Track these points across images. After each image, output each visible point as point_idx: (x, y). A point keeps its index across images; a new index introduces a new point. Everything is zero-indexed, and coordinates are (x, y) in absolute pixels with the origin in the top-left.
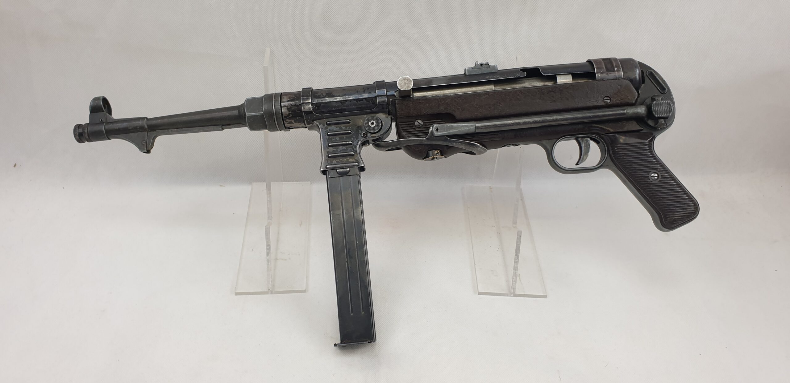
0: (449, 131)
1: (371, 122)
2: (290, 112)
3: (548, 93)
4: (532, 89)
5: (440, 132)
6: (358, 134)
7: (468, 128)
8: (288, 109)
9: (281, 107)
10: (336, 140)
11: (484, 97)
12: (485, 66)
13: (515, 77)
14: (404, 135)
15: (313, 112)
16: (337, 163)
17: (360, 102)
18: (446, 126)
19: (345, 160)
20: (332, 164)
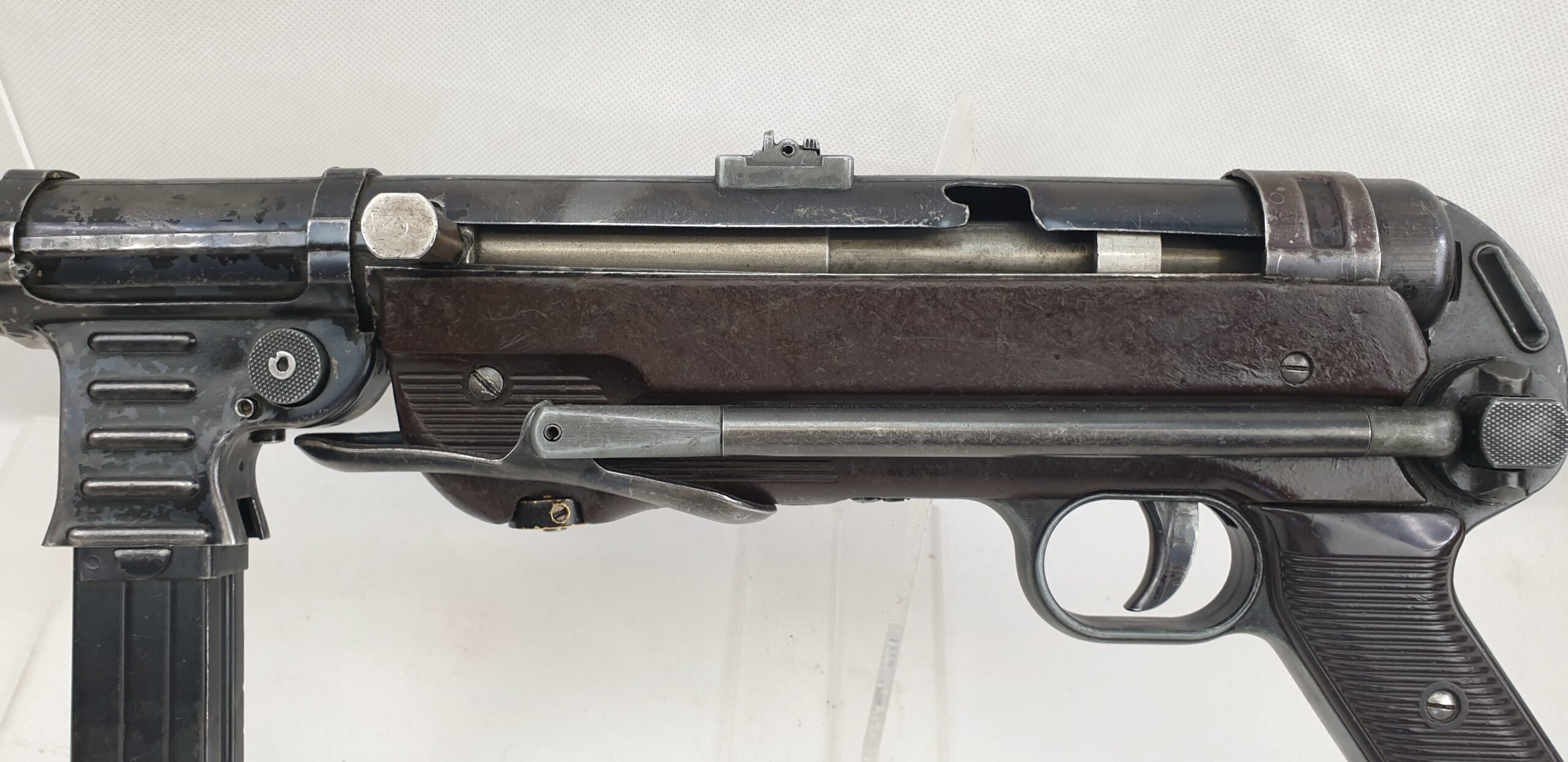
0: (605, 442)
1: (275, 356)
3: (1048, 315)
4: (982, 291)
5: (566, 445)
6: (223, 404)
7: (688, 440)
10: (126, 418)
11: (773, 305)
12: (800, 157)
13: (921, 225)
14: (422, 425)
15: (27, 293)
16: (119, 522)
17: (234, 263)
18: (592, 418)
19: (155, 510)
20: (97, 523)
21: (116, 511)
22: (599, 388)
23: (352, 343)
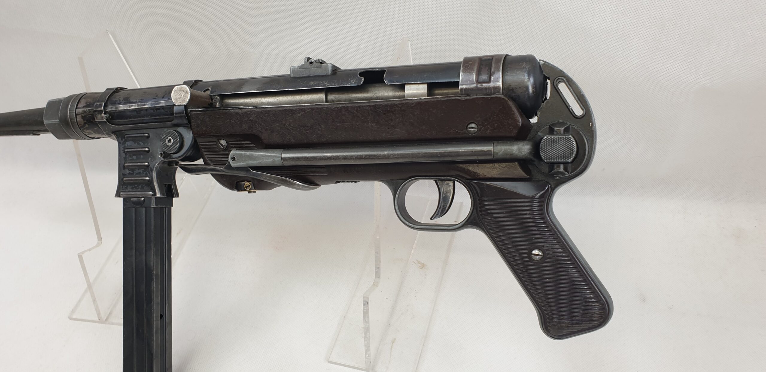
0: (248, 161)
1: (167, 139)
2: (85, 122)
3: (384, 114)
4: (363, 107)
5: (238, 162)
6: (157, 154)
7: (271, 160)
8: (83, 118)
9: (76, 115)
10: (133, 159)
11: (299, 115)
12: (315, 65)
13: (348, 85)
14: (207, 159)
15: (108, 123)
16: (132, 190)
17: (156, 111)
18: (245, 154)
19: (140, 186)
20: (127, 190)
21: (131, 187)
22: (254, 145)
23: (189, 134)
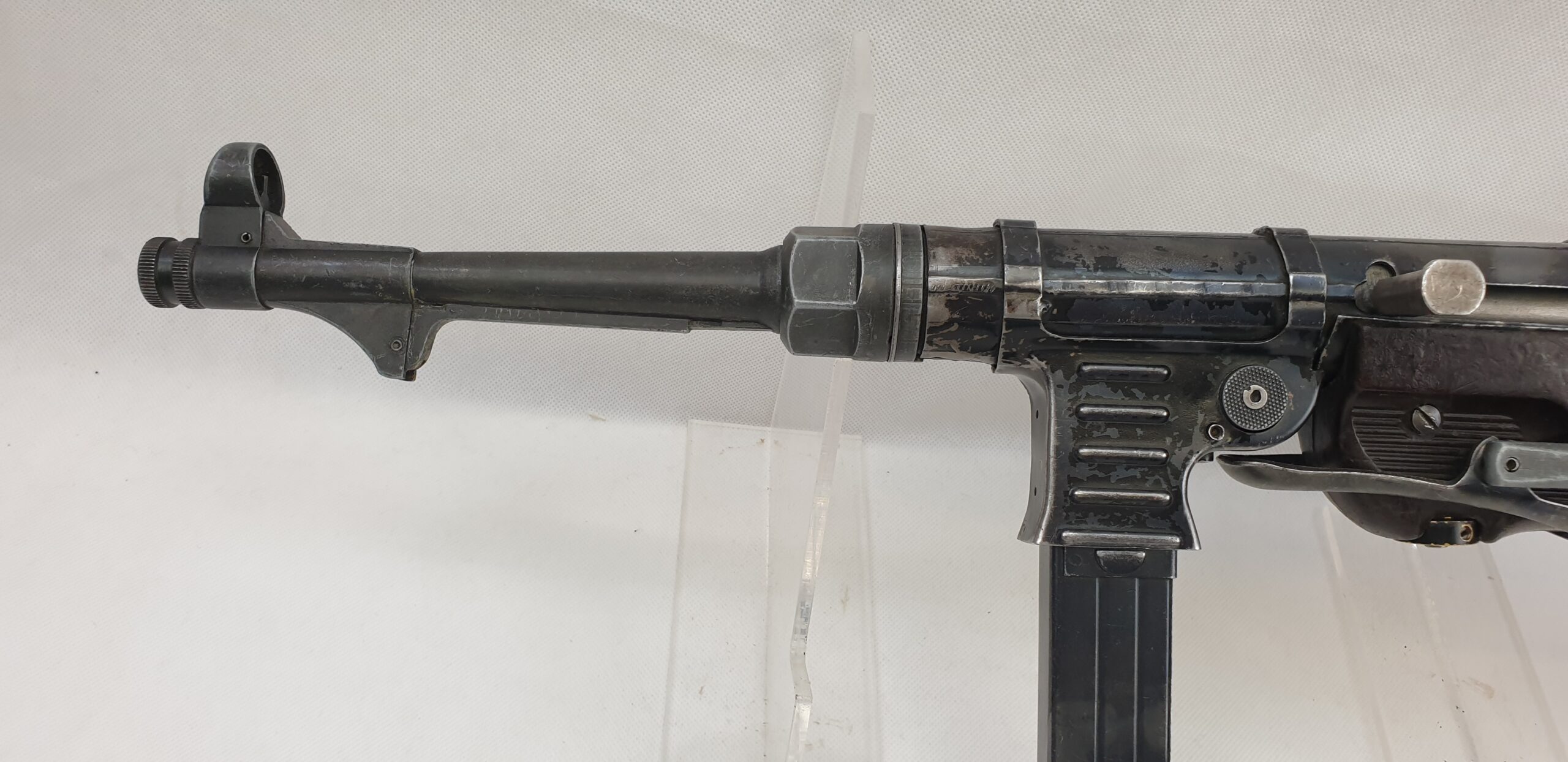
1: (1249, 389)
2: (956, 316)
5: (1523, 475)
6: (1193, 427)
8: (949, 304)
9: (926, 292)
10: (1108, 437)
14: (1364, 452)
15: (1044, 327)
16: (1102, 527)
17: (1220, 308)
19: (1133, 518)
20: (1083, 526)
21: (1100, 516)
22: (1516, 427)
23: (1305, 380)
